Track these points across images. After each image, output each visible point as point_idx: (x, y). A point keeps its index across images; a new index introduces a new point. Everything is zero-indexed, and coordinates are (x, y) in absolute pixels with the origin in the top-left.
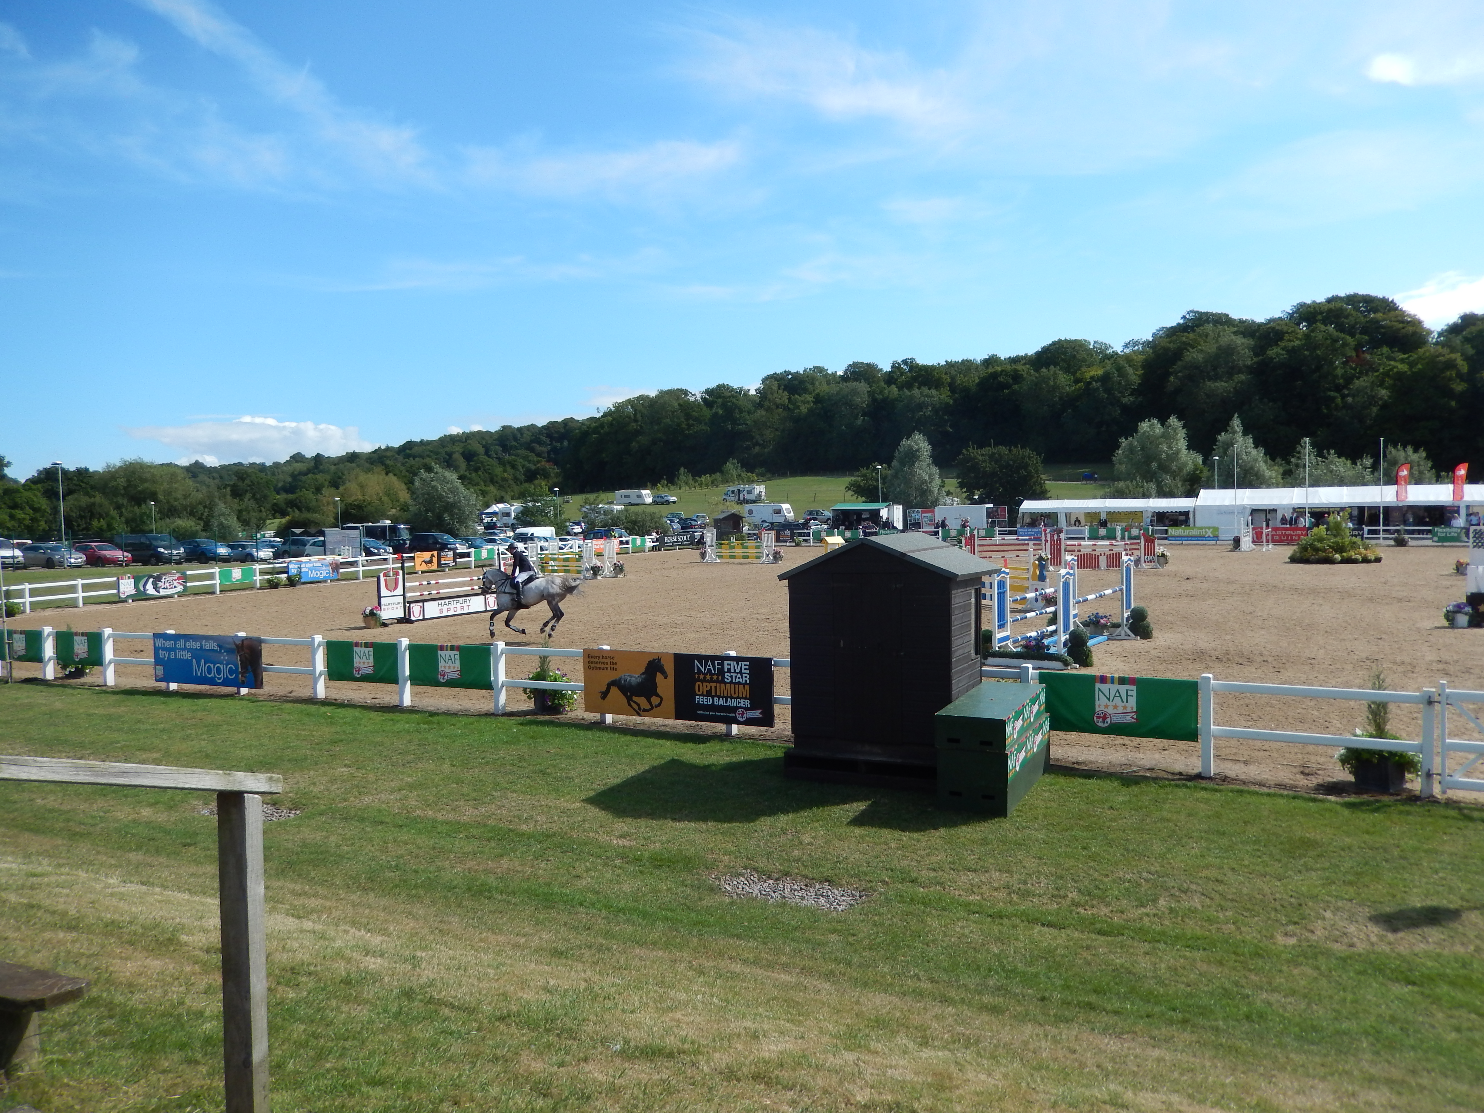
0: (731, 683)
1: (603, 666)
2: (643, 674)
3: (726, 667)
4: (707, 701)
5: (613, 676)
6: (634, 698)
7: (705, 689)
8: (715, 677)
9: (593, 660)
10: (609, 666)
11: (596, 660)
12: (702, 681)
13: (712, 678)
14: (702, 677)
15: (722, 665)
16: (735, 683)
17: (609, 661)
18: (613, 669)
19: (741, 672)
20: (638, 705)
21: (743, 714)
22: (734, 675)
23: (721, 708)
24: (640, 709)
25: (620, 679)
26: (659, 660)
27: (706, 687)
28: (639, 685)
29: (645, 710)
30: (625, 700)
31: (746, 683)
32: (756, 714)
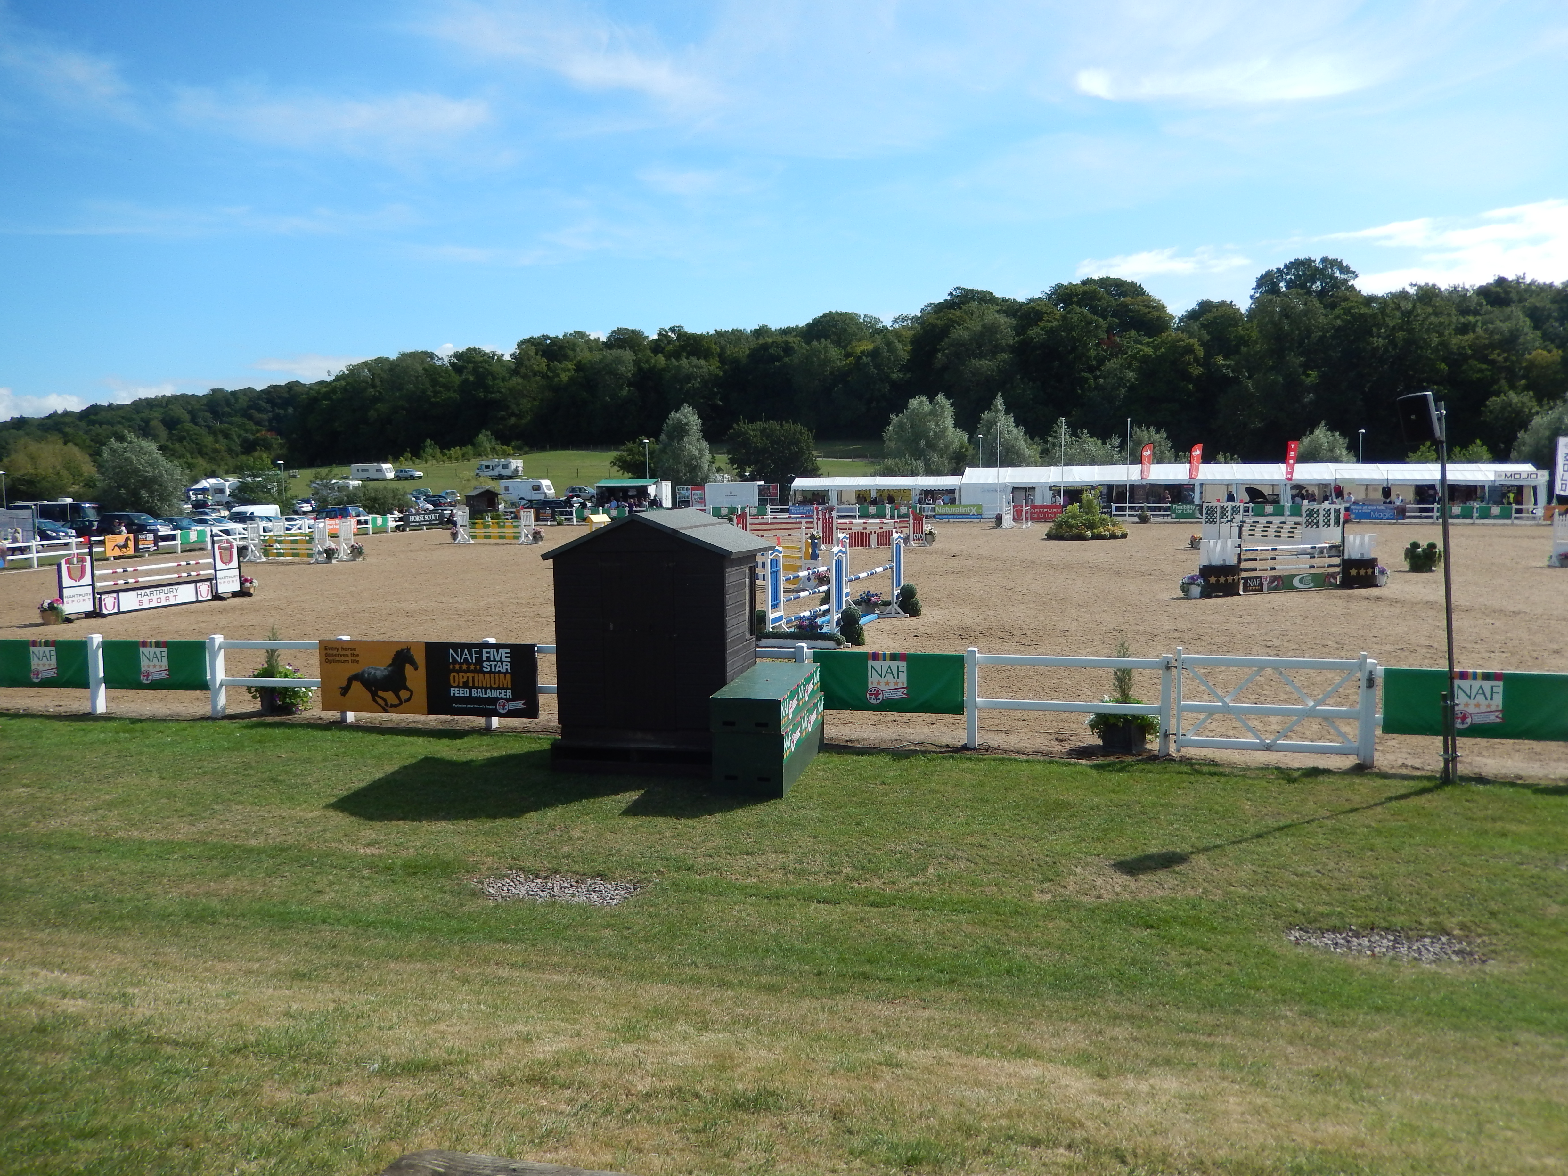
0: (490, 672)
1: (343, 659)
2: (390, 665)
3: (485, 655)
4: (464, 693)
5: (355, 669)
6: (380, 693)
7: (462, 680)
8: (472, 667)
9: (331, 652)
10: (349, 659)
11: (335, 652)
12: (458, 672)
13: (468, 668)
14: (457, 667)
15: (480, 653)
16: (495, 673)
17: (349, 652)
18: (353, 661)
19: (501, 661)
20: (384, 700)
21: (504, 706)
22: (493, 664)
23: (479, 700)
24: (386, 704)
25: (363, 673)
26: (408, 649)
27: (462, 677)
28: (386, 678)
29: (392, 706)
30: (368, 695)
31: (507, 672)
32: (519, 705)
